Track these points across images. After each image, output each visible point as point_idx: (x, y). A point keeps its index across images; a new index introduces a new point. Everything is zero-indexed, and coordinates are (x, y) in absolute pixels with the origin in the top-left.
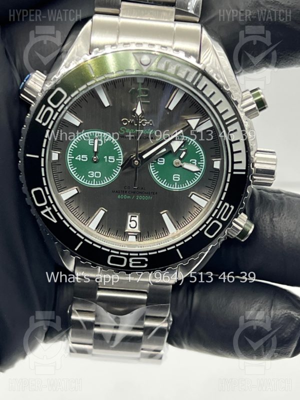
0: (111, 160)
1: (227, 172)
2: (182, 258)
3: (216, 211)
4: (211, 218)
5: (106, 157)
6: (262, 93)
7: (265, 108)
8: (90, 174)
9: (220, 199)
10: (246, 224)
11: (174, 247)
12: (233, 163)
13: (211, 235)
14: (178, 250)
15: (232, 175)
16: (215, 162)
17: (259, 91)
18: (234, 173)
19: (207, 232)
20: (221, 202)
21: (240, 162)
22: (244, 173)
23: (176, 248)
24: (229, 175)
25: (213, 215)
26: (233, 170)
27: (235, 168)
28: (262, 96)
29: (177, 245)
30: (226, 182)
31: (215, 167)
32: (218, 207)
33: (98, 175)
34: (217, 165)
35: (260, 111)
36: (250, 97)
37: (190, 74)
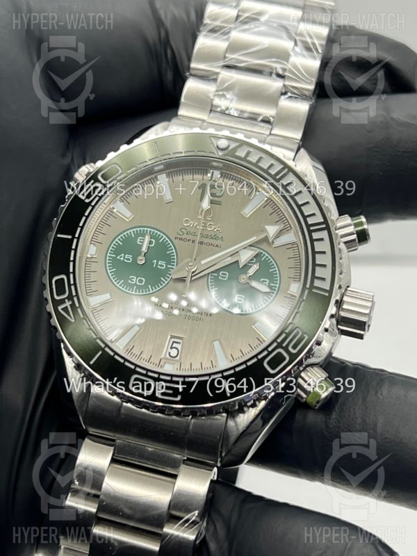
0: (161, 266)
1: (305, 288)
3: (284, 335)
4: (275, 344)
5: (155, 261)
8: (131, 279)
11: (220, 375)
12: (314, 277)
13: (272, 368)
15: (311, 293)
18: (314, 290)
19: (268, 363)
20: (291, 325)
21: (323, 279)
24: (307, 291)
25: (279, 340)
26: (312, 286)
27: (315, 285)
32: (287, 331)
33: (141, 281)
37: (274, 166)
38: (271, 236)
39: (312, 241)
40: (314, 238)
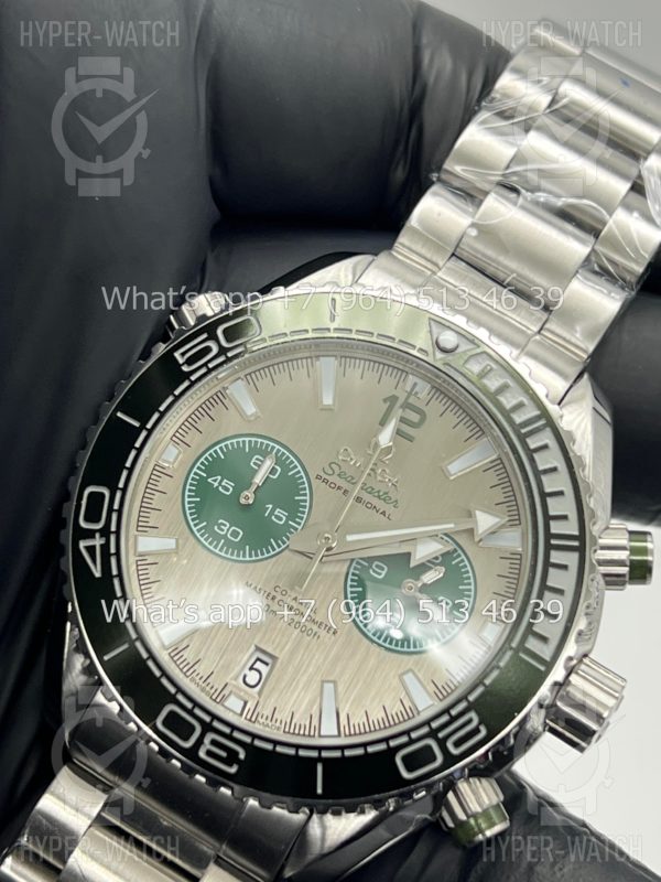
3: (446, 718)
4: (426, 730)
5: (271, 506)
32: (453, 713)
33: (235, 534)
37: (523, 409)
38: (480, 532)
39: (547, 564)
40: (552, 560)
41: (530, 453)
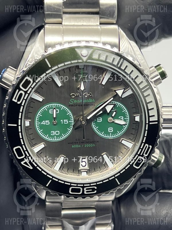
0: (65, 122)
1: (146, 124)
2: (119, 184)
3: (140, 150)
4: (137, 155)
5: (62, 120)
6: (163, 67)
7: (166, 77)
8: (52, 133)
9: (142, 142)
10: (159, 156)
11: (114, 177)
12: (149, 117)
13: (138, 166)
14: (116, 179)
15: (149, 125)
16: (136, 117)
17: (161, 66)
18: (150, 123)
19: (135, 165)
20: (143, 144)
21: (154, 116)
22: (157, 123)
23: (115, 178)
24: (147, 125)
25: (138, 153)
26: (149, 122)
27: (150, 120)
28: (163, 69)
29: (116, 176)
30: (145, 130)
31: (136, 120)
32: (141, 148)
33: (57, 133)
34: (137, 119)
35: (162, 80)
36: (156, 71)
40: (145, 95)
41: (124, 71)
